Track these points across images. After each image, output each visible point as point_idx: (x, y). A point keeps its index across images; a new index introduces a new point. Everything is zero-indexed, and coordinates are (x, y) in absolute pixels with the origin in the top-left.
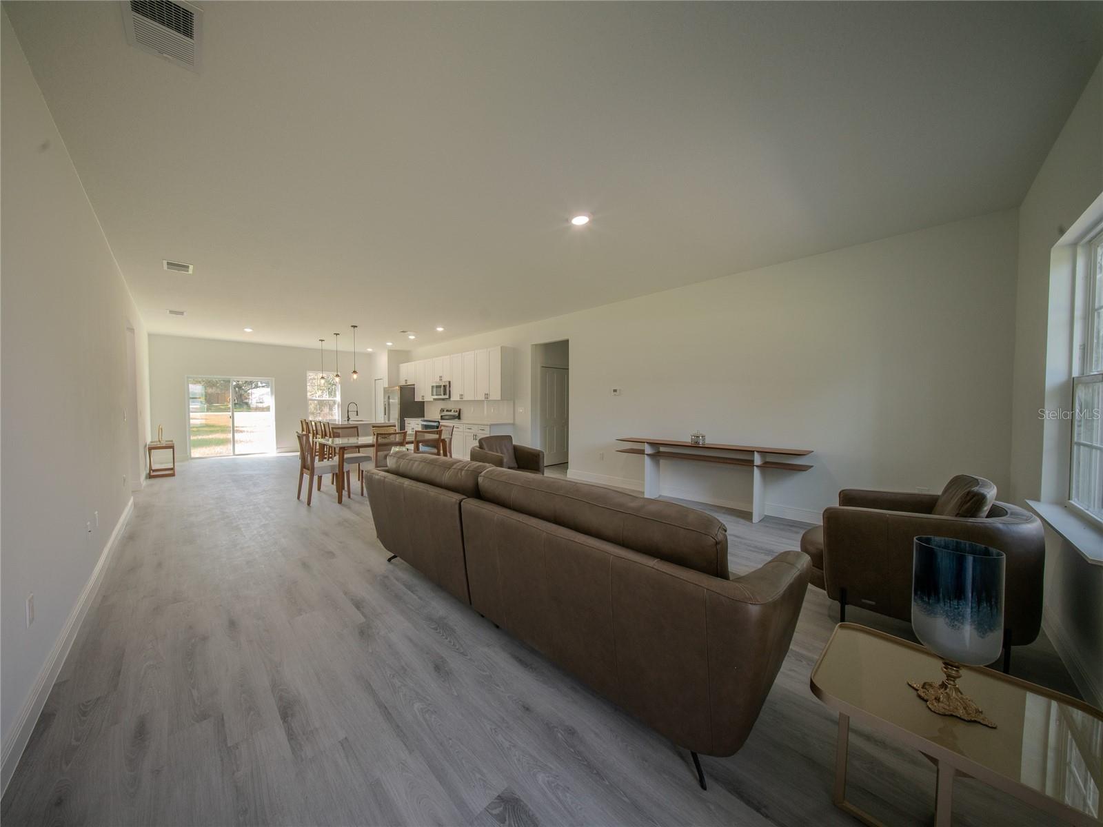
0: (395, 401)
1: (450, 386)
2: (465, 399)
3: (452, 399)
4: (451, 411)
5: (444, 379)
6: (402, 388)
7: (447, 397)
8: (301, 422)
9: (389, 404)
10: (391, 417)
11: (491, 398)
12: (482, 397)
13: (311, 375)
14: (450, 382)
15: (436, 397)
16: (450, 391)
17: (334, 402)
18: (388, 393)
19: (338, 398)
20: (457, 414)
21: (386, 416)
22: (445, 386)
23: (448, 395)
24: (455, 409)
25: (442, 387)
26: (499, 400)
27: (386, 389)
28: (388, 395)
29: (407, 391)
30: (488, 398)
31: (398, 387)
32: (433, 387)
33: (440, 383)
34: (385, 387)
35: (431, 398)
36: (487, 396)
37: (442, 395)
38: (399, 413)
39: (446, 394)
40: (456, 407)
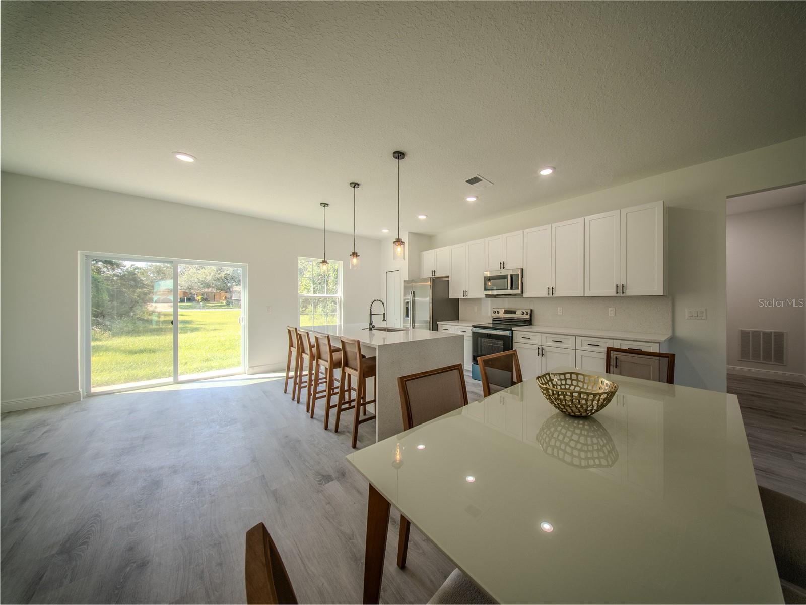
1: (522, 277)
3: (525, 295)
4: (514, 312)
5: (507, 267)
7: (518, 292)
8: (289, 331)
9: (414, 302)
10: (417, 319)
13: (302, 262)
14: (522, 270)
15: (490, 293)
16: (522, 284)
18: (410, 286)
19: (339, 294)
20: (528, 317)
21: (410, 318)
22: (512, 276)
23: (518, 289)
24: (524, 311)
25: (505, 277)
26: (662, 295)
27: (408, 284)
28: (411, 291)
29: (440, 284)
30: (623, 293)
31: (425, 280)
32: (488, 279)
33: (501, 271)
34: (404, 281)
35: (481, 294)
36: (621, 289)
37: (507, 289)
38: (430, 318)
39: (513, 288)
40: (527, 307)
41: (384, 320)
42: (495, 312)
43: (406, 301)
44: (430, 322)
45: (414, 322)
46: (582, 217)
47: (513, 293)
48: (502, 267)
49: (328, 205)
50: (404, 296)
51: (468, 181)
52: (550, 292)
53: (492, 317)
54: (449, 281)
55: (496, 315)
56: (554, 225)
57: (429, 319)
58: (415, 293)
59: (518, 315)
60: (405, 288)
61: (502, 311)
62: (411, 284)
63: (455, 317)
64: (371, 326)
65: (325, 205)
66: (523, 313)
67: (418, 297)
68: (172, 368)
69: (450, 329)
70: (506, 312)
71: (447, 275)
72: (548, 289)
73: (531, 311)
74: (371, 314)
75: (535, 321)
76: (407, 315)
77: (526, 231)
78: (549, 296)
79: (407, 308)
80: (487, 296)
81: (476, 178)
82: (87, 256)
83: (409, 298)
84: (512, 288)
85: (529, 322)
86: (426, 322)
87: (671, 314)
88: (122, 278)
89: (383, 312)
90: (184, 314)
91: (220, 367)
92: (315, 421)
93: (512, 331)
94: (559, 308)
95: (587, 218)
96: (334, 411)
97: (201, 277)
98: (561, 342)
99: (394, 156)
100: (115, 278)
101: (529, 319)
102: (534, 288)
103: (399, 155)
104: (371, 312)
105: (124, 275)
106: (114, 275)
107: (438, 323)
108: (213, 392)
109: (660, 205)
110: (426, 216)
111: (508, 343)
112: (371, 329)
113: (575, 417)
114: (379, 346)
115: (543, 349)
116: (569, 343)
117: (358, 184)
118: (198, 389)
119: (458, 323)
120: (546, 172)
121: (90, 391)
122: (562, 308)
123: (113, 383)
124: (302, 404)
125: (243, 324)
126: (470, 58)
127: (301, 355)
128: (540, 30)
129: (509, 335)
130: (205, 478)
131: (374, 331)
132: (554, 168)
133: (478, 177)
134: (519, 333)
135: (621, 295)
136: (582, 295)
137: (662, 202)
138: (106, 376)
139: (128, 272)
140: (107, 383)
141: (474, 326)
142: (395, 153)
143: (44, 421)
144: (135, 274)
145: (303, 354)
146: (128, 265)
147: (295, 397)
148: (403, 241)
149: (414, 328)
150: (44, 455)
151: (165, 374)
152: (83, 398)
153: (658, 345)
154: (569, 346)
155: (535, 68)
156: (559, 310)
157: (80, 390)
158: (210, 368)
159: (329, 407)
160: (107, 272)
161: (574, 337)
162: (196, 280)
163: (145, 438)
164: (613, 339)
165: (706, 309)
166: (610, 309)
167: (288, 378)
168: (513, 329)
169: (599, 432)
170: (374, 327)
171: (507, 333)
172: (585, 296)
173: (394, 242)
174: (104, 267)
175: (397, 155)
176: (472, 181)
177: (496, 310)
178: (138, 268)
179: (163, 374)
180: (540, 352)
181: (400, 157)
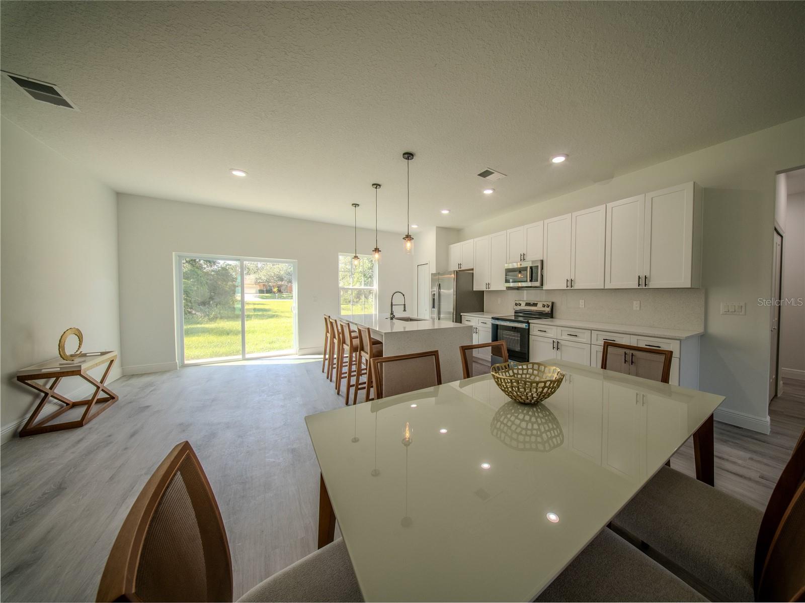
0: (449, 293)
1: (542, 268)
2: (576, 287)
3: (545, 287)
4: (535, 305)
5: (528, 258)
6: (458, 274)
7: (538, 284)
8: (326, 319)
9: (439, 294)
10: (442, 310)
11: (653, 284)
12: (634, 284)
14: (542, 261)
15: (511, 285)
16: (542, 275)
17: (370, 292)
18: (437, 280)
19: (375, 287)
21: (436, 310)
22: (531, 268)
23: (538, 281)
24: (545, 303)
25: (525, 269)
26: (690, 287)
27: (435, 276)
28: (437, 284)
29: (464, 277)
30: (645, 285)
31: (450, 273)
32: (508, 271)
33: (522, 263)
34: (432, 274)
35: (502, 286)
36: (644, 281)
37: (527, 281)
38: (454, 309)
39: (533, 280)
40: (548, 300)
41: (405, 310)
42: (516, 304)
43: (433, 293)
44: (453, 313)
45: (439, 313)
46: (604, 204)
47: (532, 285)
48: (522, 259)
49: (358, 205)
50: (432, 288)
51: (480, 175)
52: (569, 284)
53: (514, 309)
54: (473, 273)
55: (518, 308)
56: (575, 214)
57: (452, 311)
58: (441, 285)
59: (539, 308)
60: (433, 280)
61: (523, 304)
62: (437, 277)
63: (480, 308)
64: (392, 316)
65: (356, 205)
66: (544, 306)
67: (443, 289)
68: (240, 348)
69: (473, 320)
70: (528, 304)
71: (471, 268)
72: (567, 281)
73: (553, 303)
74: (392, 305)
75: (556, 314)
76: (434, 307)
77: (546, 221)
78: (568, 288)
79: (434, 299)
80: (509, 288)
81: (487, 171)
82: (179, 256)
83: (436, 289)
84: (531, 281)
85: (551, 315)
86: (449, 313)
87: (703, 309)
88: (217, 272)
89: (404, 303)
90: (264, 303)
91: (281, 348)
92: (340, 397)
93: (529, 323)
94: (581, 301)
95: (610, 205)
96: (352, 390)
97: (276, 271)
98: (576, 336)
99: (404, 158)
100: (213, 273)
101: (550, 312)
102: (554, 280)
103: (409, 156)
104: (392, 303)
105: (219, 271)
106: (213, 271)
107: (461, 314)
108: (269, 368)
109: (690, 185)
110: (449, 210)
111: (525, 335)
112: (392, 319)
113: (524, 404)
114: (385, 333)
115: (558, 343)
116: (584, 337)
117: (380, 186)
118: (258, 365)
119: (483, 315)
120: (559, 160)
121: (184, 363)
122: (584, 301)
123: (202, 357)
124: (333, 382)
125: (294, 312)
126: (450, 61)
127: (333, 340)
128: (510, 24)
129: (525, 327)
130: (248, 434)
131: (394, 320)
132: (567, 156)
133: (489, 170)
134: (536, 326)
135: (644, 287)
136: (603, 288)
137: (691, 184)
138: (196, 352)
139: (222, 268)
140: (198, 358)
141: (493, 318)
142: (404, 154)
143: (152, 383)
144: (227, 270)
145: (334, 339)
146: (221, 263)
147: (329, 377)
148: (412, 237)
149: (439, 319)
150: (148, 407)
151: (238, 352)
152: (179, 367)
153: (678, 342)
154: (584, 340)
155: (516, 60)
156: (581, 303)
157: (177, 361)
158: (273, 349)
159: (349, 386)
160: (207, 268)
161: (590, 331)
162: (273, 274)
163: (213, 400)
164: (630, 334)
165: (745, 304)
166: (635, 302)
167: (325, 359)
168: (530, 321)
169: (542, 420)
170: (394, 316)
171: (524, 326)
172: (606, 288)
173: (404, 238)
174: (205, 264)
175: (406, 156)
176: (485, 174)
177: (517, 302)
178: (228, 265)
179: (237, 353)
180: (555, 346)
181: (409, 158)
